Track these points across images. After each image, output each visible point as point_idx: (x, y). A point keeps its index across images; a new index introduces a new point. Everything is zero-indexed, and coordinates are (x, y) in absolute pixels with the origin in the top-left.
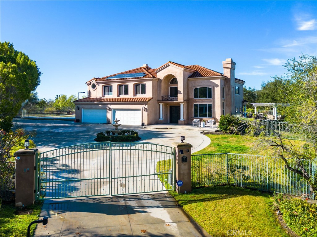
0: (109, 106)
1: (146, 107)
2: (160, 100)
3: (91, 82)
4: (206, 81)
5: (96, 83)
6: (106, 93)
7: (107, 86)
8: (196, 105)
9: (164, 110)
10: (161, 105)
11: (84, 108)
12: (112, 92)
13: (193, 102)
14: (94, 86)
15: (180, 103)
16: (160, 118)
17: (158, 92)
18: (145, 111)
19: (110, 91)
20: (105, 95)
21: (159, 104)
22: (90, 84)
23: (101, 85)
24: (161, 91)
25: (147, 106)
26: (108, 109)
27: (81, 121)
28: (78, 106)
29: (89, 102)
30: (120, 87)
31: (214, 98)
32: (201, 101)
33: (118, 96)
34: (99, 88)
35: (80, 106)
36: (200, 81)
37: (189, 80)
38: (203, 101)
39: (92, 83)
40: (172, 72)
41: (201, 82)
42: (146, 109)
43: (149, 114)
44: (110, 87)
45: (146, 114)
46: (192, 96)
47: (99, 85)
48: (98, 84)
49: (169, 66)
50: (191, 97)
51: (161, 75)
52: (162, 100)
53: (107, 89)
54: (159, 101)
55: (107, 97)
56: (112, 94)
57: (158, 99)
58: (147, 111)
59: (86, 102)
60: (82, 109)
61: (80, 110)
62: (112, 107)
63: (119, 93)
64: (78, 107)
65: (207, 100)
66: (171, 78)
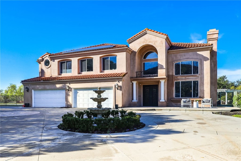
0: (68, 85)
1: (120, 84)
2: (134, 77)
3: (43, 58)
4: (191, 53)
5: (50, 58)
6: (64, 70)
7: (65, 62)
8: (177, 84)
9: (137, 90)
10: (135, 83)
11: (35, 90)
12: (71, 68)
13: (174, 80)
14: (47, 63)
15: (161, 80)
16: (133, 99)
17: (132, 67)
18: (118, 89)
19: (68, 68)
20: (61, 73)
21: (133, 82)
22: (43, 61)
23: (56, 61)
24: (135, 66)
25: (121, 82)
26: (67, 88)
27: (32, 105)
28: (28, 86)
29: (42, 81)
30: (81, 62)
31: (202, 74)
32: (184, 78)
33: (79, 73)
34: (55, 64)
35: (30, 87)
36: (183, 54)
37: (169, 53)
38: (187, 78)
39: (45, 59)
40: (150, 42)
41: (185, 55)
42: (120, 87)
43: (123, 93)
44: (68, 63)
45: (119, 93)
46: (173, 72)
47: (54, 61)
48: (53, 59)
49: (146, 33)
50: (171, 74)
51: (135, 46)
52: (137, 77)
53: (64, 65)
54: (132, 79)
55: (64, 75)
56: (71, 72)
57: (131, 76)
58: (121, 90)
59: (37, 81)
60: (33, 91)
61: (30, 91)
62: (73, 86)
63: (81, 70)
64: (27, 88)
65: (192, 76)
66: (144, 52)
